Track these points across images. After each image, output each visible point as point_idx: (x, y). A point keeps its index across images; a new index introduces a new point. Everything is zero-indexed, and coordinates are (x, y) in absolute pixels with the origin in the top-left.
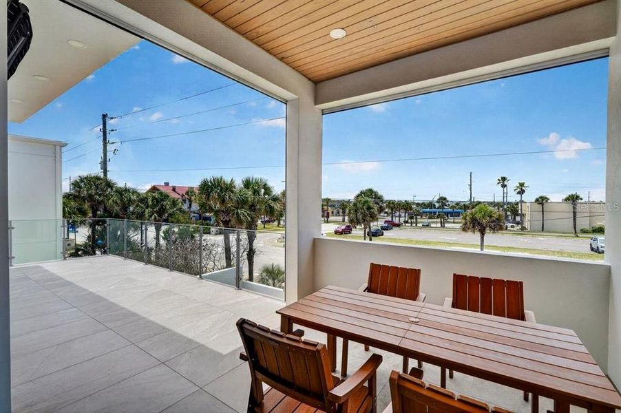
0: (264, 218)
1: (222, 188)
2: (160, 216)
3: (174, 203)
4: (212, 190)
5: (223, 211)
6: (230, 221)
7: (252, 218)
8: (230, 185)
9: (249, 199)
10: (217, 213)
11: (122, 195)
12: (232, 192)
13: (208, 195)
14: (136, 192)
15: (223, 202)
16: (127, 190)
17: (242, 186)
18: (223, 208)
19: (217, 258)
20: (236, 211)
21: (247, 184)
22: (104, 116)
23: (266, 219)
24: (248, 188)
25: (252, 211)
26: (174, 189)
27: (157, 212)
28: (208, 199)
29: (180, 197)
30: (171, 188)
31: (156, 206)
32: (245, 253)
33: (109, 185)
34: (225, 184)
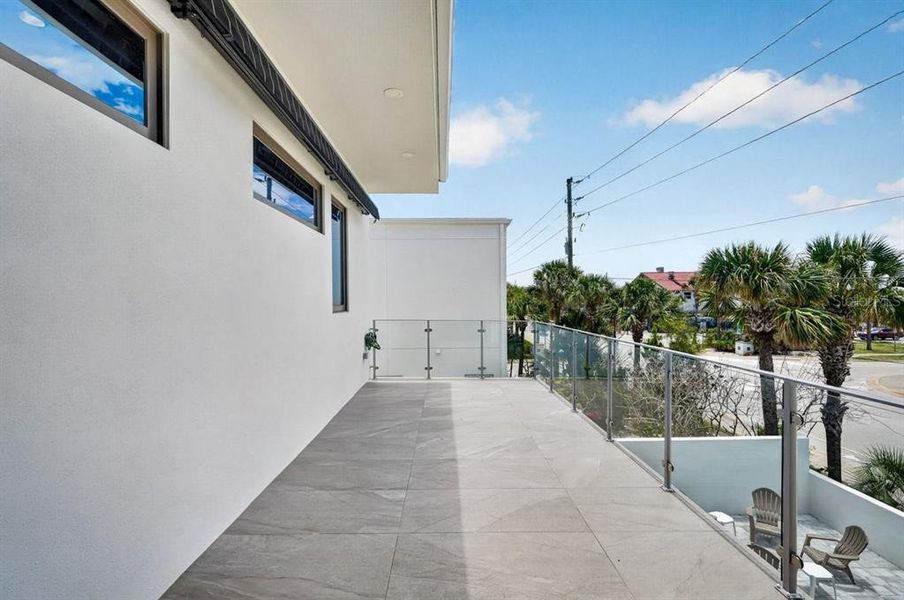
0: (868, 328)
1: (752, 264)
2: (640, 317)
3: (663, 297)
4: (730, 269)
5: (756, 314)
6: (774, 331)
7: (836, 329)
8: (774, 256)
9: (828, 286)
10: (743, 314)
11: (587, 286)
12: (779, 271)
13: (722, 281)
14: (606, 283)
15: (756, 292)
16: (594, 280)
17: (807, 257)
18: (756, 307)
19: (742, 406)
20: (789, 313)
21: (822, 252)
22: (569, 181)
23: (874, 331)
24: (824, 261)
25: (836, 312)
26: (672, 277)
27: (635, 312)
28: (722, 288)
29: (679, 288)
30: (668, 275)
31: (633, 302)
32: (817, 408)
33: (574, 273)
34: (760, 255)
